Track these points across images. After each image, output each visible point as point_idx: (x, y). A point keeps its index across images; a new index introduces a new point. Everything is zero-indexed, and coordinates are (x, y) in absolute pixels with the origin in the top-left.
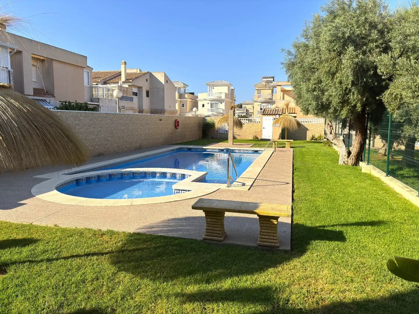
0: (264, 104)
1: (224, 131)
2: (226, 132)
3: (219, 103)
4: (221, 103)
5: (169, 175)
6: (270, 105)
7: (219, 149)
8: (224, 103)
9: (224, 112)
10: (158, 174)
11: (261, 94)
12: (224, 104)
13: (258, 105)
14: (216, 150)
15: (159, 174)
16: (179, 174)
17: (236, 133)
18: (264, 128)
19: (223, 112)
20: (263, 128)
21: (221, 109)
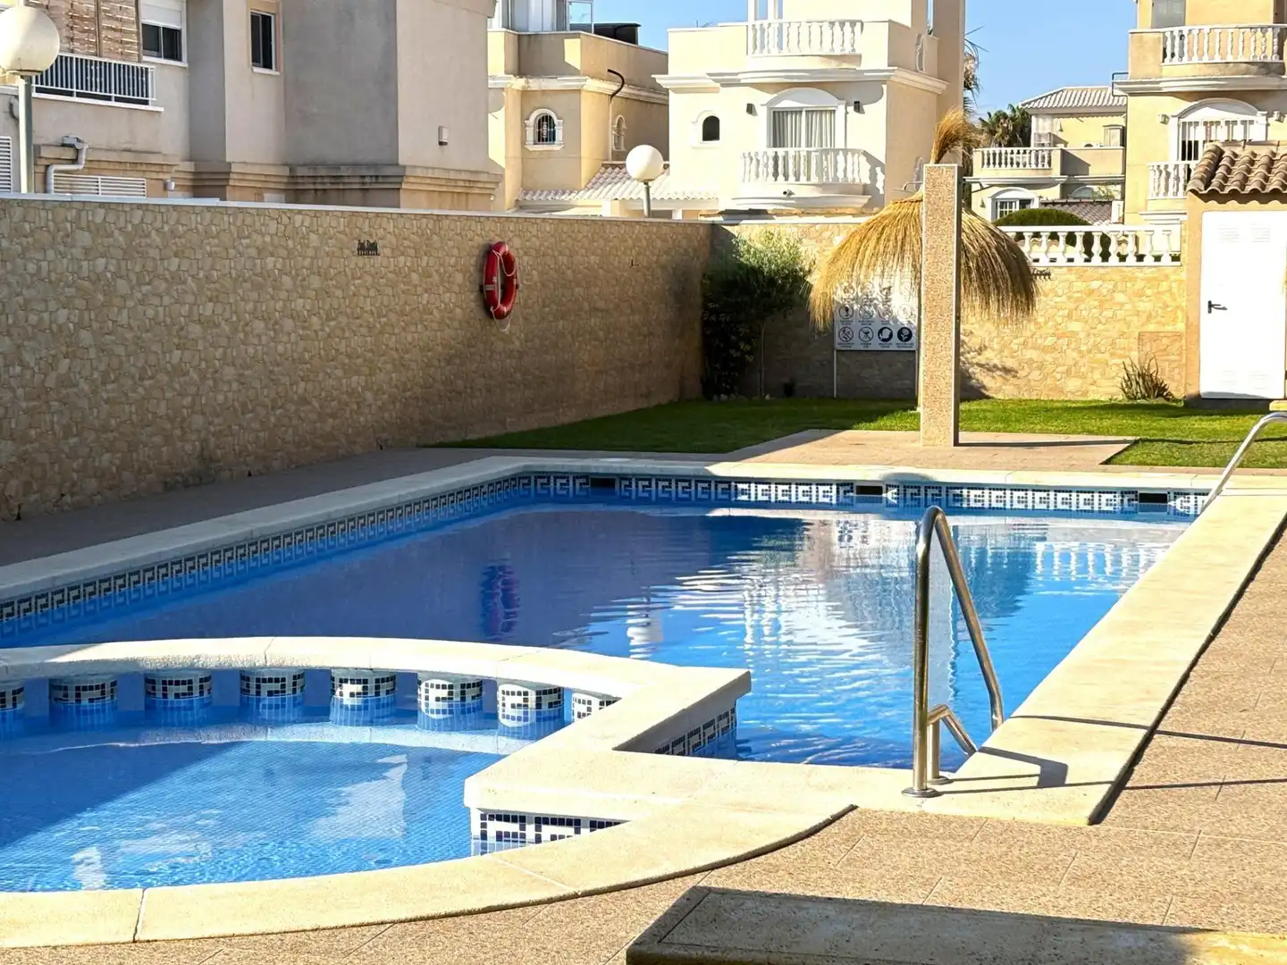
0: (1207, 113)
1: (886, 334)
2: (895, 339)
3: (841, 110)
4: (858, 107)
5: (434, 693)
6: (1260, 118)
7: (840, 484)
8: (883, 102)
9: (880, 177)
10: (348, 688)
11: (1185, 30)
12: (876, 112)
13: (1165, 119)
14: (819, 495)
15: (358, 688)
16: (516, 688)
17: (980, 351)
18: (1210, 305)
19: (873, 176)
20: (1205, 307)
21: (854, 152)
